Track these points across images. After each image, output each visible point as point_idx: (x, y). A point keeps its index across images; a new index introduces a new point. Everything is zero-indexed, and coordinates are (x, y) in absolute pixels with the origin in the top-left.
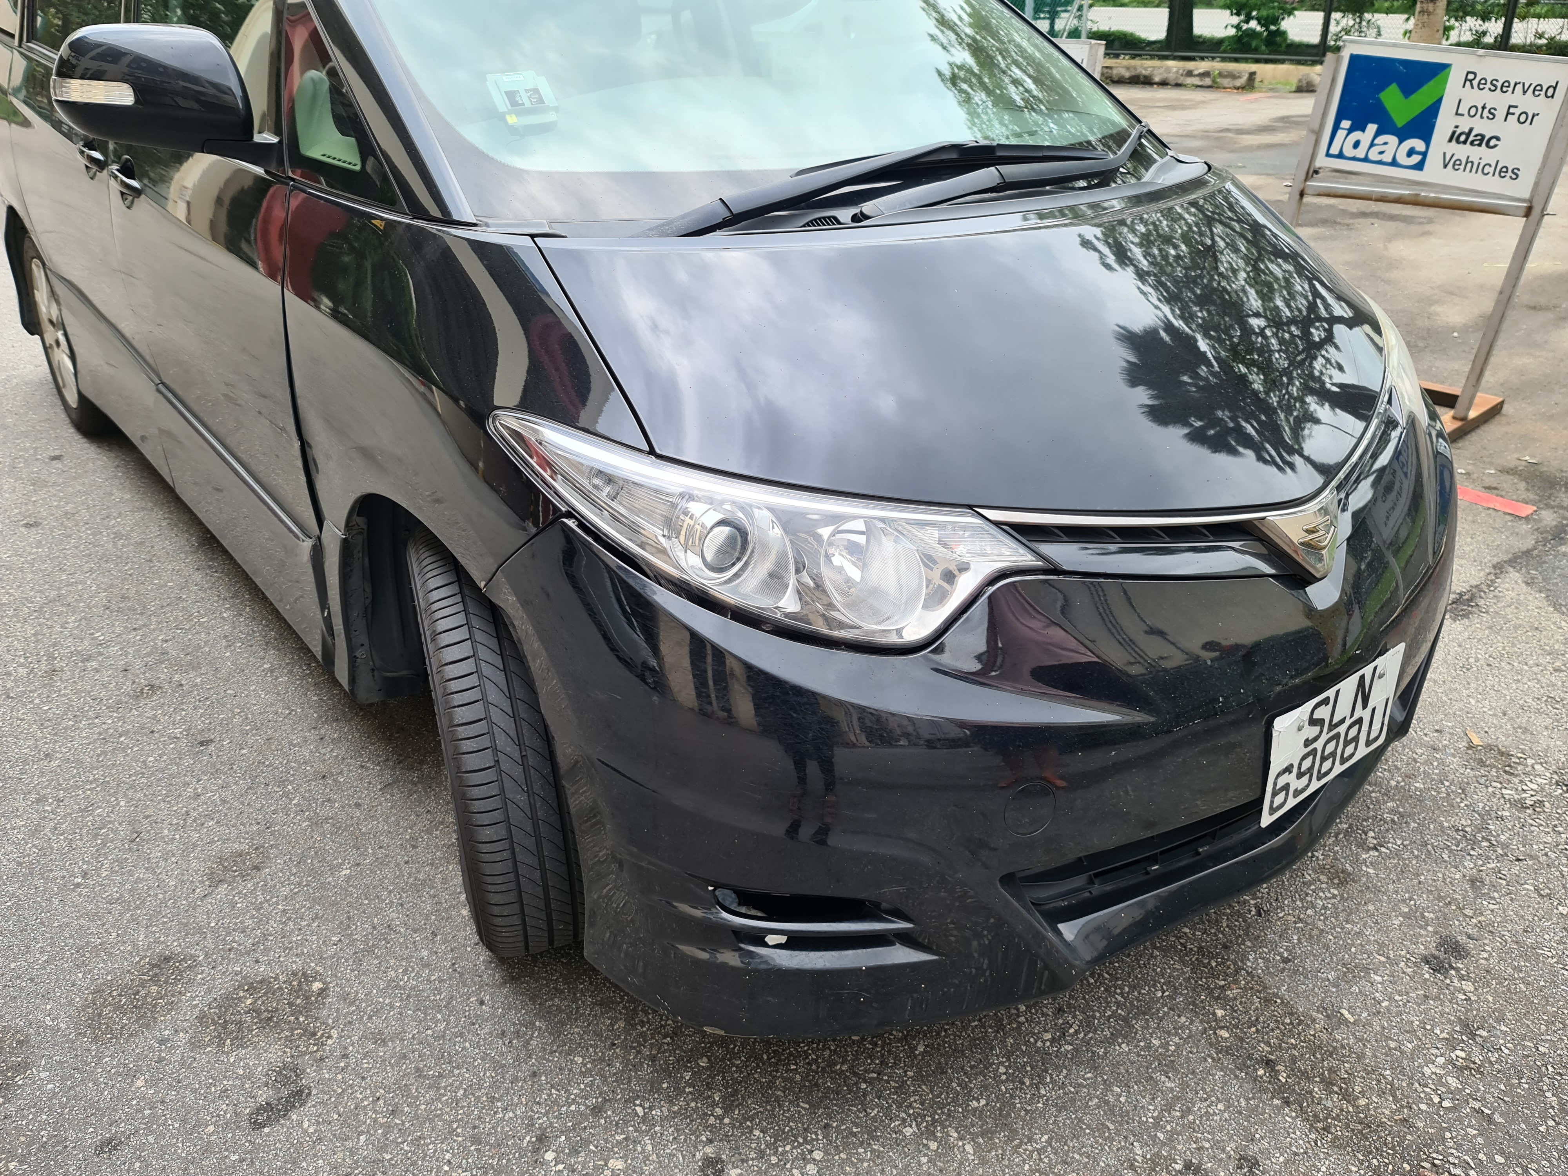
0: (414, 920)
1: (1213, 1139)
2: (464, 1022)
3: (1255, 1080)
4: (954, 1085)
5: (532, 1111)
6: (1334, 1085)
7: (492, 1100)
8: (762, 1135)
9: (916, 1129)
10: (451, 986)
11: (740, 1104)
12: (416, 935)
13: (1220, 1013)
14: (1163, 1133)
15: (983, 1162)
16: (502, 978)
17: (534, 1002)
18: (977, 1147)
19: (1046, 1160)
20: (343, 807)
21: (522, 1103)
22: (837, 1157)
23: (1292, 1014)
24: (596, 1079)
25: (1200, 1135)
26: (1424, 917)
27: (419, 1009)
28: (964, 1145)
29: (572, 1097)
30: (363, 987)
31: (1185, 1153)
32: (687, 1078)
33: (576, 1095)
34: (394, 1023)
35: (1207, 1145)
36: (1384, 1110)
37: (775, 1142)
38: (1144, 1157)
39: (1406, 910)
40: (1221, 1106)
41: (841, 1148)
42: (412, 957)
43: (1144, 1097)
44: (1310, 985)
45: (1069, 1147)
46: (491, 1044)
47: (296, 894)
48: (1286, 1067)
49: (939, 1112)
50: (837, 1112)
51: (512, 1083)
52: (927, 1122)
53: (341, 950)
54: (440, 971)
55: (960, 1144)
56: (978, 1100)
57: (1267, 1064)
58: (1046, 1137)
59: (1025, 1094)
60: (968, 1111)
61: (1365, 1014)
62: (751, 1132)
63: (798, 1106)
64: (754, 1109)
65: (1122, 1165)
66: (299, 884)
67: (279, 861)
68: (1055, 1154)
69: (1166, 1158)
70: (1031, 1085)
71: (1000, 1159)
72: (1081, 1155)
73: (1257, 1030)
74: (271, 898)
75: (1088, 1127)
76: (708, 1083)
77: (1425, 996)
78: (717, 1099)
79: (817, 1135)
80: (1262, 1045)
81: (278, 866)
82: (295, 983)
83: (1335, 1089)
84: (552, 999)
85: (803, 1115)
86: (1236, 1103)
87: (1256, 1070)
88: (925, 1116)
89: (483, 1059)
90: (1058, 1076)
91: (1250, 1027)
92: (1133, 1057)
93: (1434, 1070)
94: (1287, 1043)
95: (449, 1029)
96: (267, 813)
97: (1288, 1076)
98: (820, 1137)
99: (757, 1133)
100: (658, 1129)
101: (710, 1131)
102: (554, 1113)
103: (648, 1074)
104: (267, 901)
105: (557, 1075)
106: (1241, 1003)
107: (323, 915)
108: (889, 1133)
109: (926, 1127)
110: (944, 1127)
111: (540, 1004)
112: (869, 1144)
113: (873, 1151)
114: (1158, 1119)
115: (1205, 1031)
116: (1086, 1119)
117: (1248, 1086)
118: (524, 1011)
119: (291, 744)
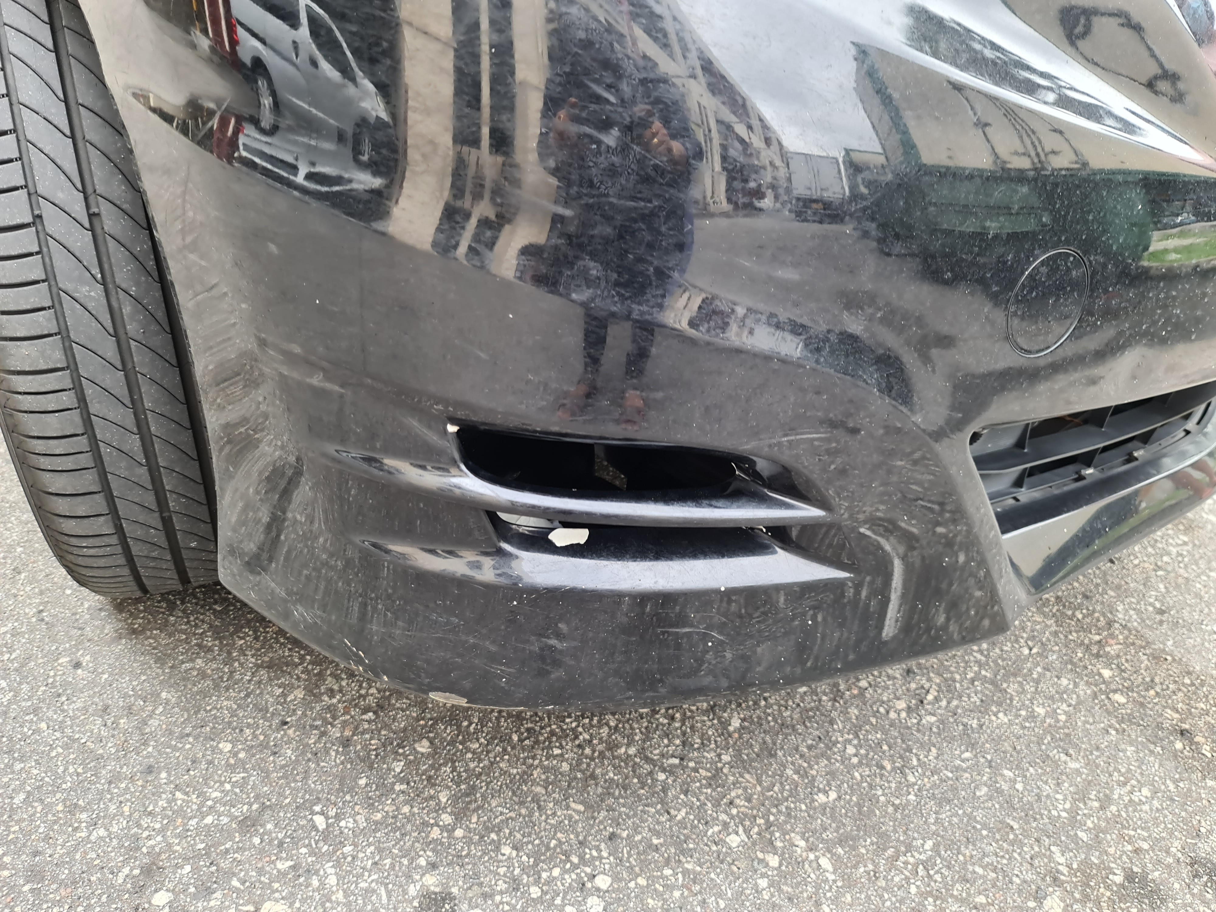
1: (1150, 836)
2: (44, 692)
3: (1176, 757)
4: (789, 772)
5: (139, 826)
7: (72, 809)
8: (514, 853)
9: (744, 837)
10: (31, 641)
11: (479, 808)
13: (1106, 673)
14: (1084, 831)
15: (850, 883)
16: (116, 631)
17: (163, 664)
18: (836, 860)
19: (938, 877)
21: (122, 814)
22: (632, 885)
23: (1189, 673)
24: (251, 775)
25: (1132, 833)
28: (817, 858)
29: (210, 803)
31: (1120, 858)
32: (398, 770)
33: (216, 801)
35: (1145, 846)
37: (536, 864)
38: (1069, 867)
40: (1146, 792)
41: (637, 869)
43: (1046, 783)
44: (1198, 639)
45: (964, 855)
46: (83, 724)
48: (1205, 737)
49: (774, 810)
50: (627, 815)
51: (110, 783)
52: (759, 826)
54: (17, 620)
55: (812, 857)
56: (826, 793)
57: (1182, 735)
58: (930, 843)
59: (889, 782)
60: (815, 809)
62: (498, 849)
63: (568, 807)
64: (502, 813)
65: (1043, 879)
68: (948, 868)
69: (1098, 867)
70: (894, 769)
71: (872, 878)
72: (984, 868)
73: (1157, 693)
75: (985, 826)
76: (429, 778)
78: (444, 800)
79: (599, 850)
80: (1169, 711)
84: (192, 660)
85: (576, 822)
86: (1163, 787)
87: (1172, 743)
88: (755, 817)
89: (66, 747)
90: (926, 757)
91: (1147, 690)
92: (1016, 729)
94: (1196, 708)
98: (605, 854)
99: (506, 850)
100: (348, 849)
101: (433, 850)
102: (175, 829)
103: (337, 766)
106: (1127, 661)
108: (706, 845)
109: (759, 834)
110: (785, 833)
111: (171, 667)
112: (680, 861)
113: (686, 873)
114: (1073, 813)
115: (1095, 696)
116: (979, 815)
117: (1170, 765)
118: (143, 678)
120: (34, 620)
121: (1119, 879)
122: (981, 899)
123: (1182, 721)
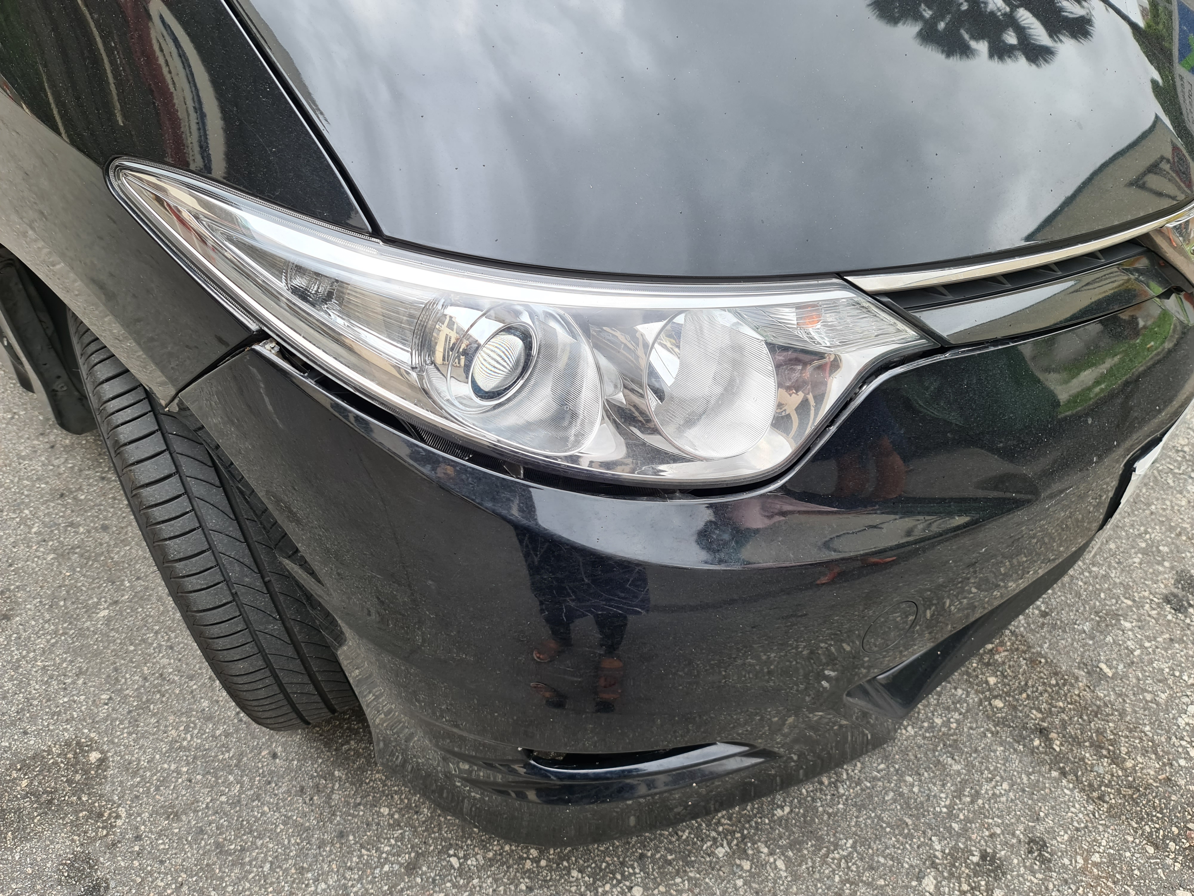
0: (187, 664)
1: (1003, 823)
2: (259, 781)
3: (1032, 752)
5: (345, 878)
6: (1102, 748)
7: (301, 871)
8: (580, 875)
9: (727, 849)
10: (239, 740)
12: (191, 683)
13: (992, 680)
14: (957, 822)
15: (796, 877)
17: (330, 748)
18: (788, 861)
19: (854, 868)
20: (89, 532)
21: (332, 871)
22: (656, 892)
23: (1056, 674)
24: (405, 831)
25: (990, 821)
26: (1159, 551)
27: (208, 773)
28: (775, 860)
29: (384, 855)
30: (144, 752)
31: (979, 842)
33: (388, 853)
34: (184, 792)
35: (998, 831)
36: (1149, 770)
37: (594, 882)
38: (943, 852)
39: (1143, 545)
40: (1005, 786)
41: (658, 880)
42: (192, 710)
43: (935, 784)
44: (1069, 640)
45: (872, 849)
46: (291, 804)
47: (53, 645)
48: (1058, 733)
49: (747, 826)
50: (650, 838)
51: (319, 848)
52: (737, 839)
53: (113, 710)
54: (225, 723)
55: (772, 860)
56: (782, 808)
57: (1041, 732)
58: (850, 842)
59: (826, 795)
60: (774, 822)
61: (1121, 667)
62: (569, 873)
65: (924, 863)
66: (56, 632)
67: (28, 606)
68: (861, 859)
69: (963, 850)
70: (830, 784)
71: (811, 872)
72: (885, 858)
73: (1028, 695)
74: (28, 653)
75: (889, 825)
77: (1171, 640)
79: (634, 868)
80: (1034, 712)
81: (29, 613)
82: (70, 755)
83: (1105, 752)
84: (348, 743)
85: (618, 847)
86: (1019, 780)
87: (1032, 740)
88: (734, 832)
89: (285, 823)
90: (853, 771)
91: (1021, 694)
92: (920, 740)
93: (1187, 720)
94: (1056, 707)
95: (244, 793)
96: (6, 546)
97: (1062, 744)
98: (637, 871)
99: (575, 873)
100: (476, 881)
101: (529, 878)
102: (368, 877)
104: (24, 657)
105: (365, 832)
106: (1010, 667)
107: (87, 669)
108: (703, 857)
109: (737, 845)
110: (754, 843)
111: (336, 750)
112: (685, 871)
113: (690, 879)
114: (950, 808)
115: (980, 703)
116: (885, 816)
117: (1027, 760)
118: (320, 761)
119: (20, 457)
120: (236, 721)
121: (975, 859)
122: (882, 882)
123: (1043, 720)
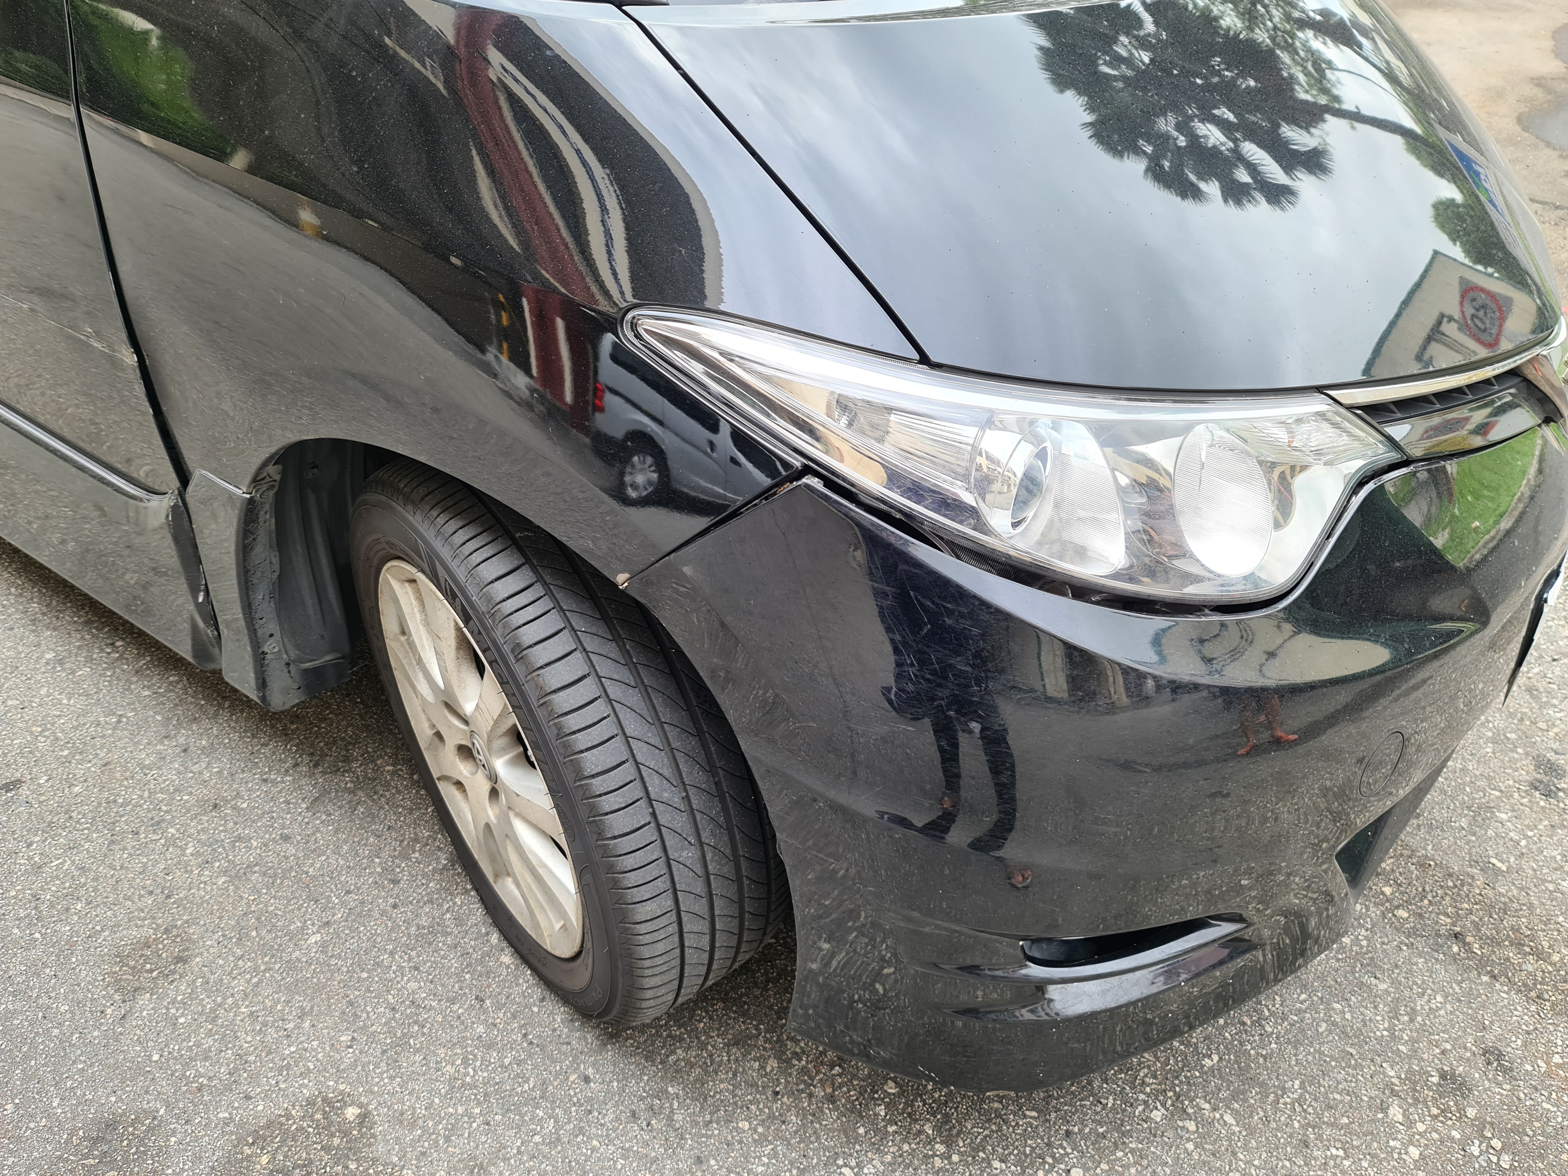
0: (442, 985)
1: (1450, 1037)
2: (577, 1111)
3: (1455, 959)
6: (1524, 945)
8: (1004, 1166)
9: (1163, 1111)
10: (536, 1066)
11: (960, 1132)
12: (455, 1007)
13: (1388, 890)
14: (1403, 1044)
15: (1251, 1131)
16: (597, 1038)
17: (653, 1061)
18: (1236, 1114)
19: (1310, 1110)
20: (265, 845)
22: (1098, 1171)
23: (1450, 875)
24: (777, 1146)
25: (1437, 1037)
26: (1508, 739)
27: (509, 1110)
28: (1222, 1116)
30: (418, 1098)
31: (1433, 1061)
32: (883, 1113)
34: (483, 1139)
35: (1449, 1047)
38: (1399, 1077)
39: (1490, 734)
40: (1439, 998)
41: (1097, 1157)
42: (465, 1038)
43: (1366, 1008)
44: (1451, 839)
45: (1324, 1087)
46: (624, 1134)
47: (257, 985)
48: (1474, 936)
49: (1177, 1082)
50: (1071, 1112)
52: (1170, 1098)
53: (361, 1052)
54: (512, 1049)
55: (1218, 1116)
56: (1210, 1056)
57: (1456, 937)
58: (1297, 1082)
59: (1253, 1036)
60: (1206, 1073)
61: (1512, 859)
62: (989, 1165)
63: (1025, 1116)
64: (979, 1133)
65: (1384, 1093)
66: (256, 969)
67: (209, 943)
68: (1316, 1100)
69: (1419, 1073)
70: (1253, 1023)
71: (1266, 1122)
72: (1340, 1094)
73: (1430, 901)
74: (224, 999)
75: (1332, 1058)
76: (909, 1114)
77: (1552, 826)
78: (930, 1132)
79: (1063, 1148)
80: (1442, 917)
81: (212, 950)
82: (318, 1116)
83: (1527, 949)
84: (673, 1052)
85: (1037, 1127)
86: (1451, 991)
87: (1450, 947)
88: (1165, 1091)
89: (625, 1157)
91: (1422, 900)
94: (1462, 909)
95: (562, 1127)
96: (156, 875)
97: (1481, 948)
98: (1069, 1150)
99: (996, 1164)
103: (835, 1121)
104: (220, 1005)
105: (728, 1153)
106: (1400, 874)
107: (312, 1008)
108: (1138, 1124)
109: (1173, 1105)
110: (1191, 1101)
111: (661, 1063)
112: (1124, 1143)
113: (1132, 1151)
114: (1391, 1029)
115: (1384, 916)
116: (1325, 1048)
117: (1452, 968)
118: (646, 1078)
119: (143, 767)
120: (525, 1045)
121: (1435, 1080)
122: (1345, 1120)
123: (1454, 924)
